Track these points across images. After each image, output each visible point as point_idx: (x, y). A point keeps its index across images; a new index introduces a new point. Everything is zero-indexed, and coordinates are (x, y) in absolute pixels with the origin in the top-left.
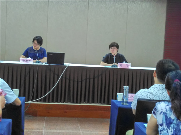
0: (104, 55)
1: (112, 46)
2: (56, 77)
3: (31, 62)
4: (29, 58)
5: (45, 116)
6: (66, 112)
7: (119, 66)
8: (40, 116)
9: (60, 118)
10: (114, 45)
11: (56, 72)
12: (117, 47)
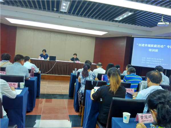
0: (71, 58)
1: (74, 54)
2: (52, 65)
3: (43, 59)
4: (42, 58)
6: (56, 78)
7: (76, 62)
8: (46, 79)
10: (75, 54)
11: (53, 63)
12: (76, 55)
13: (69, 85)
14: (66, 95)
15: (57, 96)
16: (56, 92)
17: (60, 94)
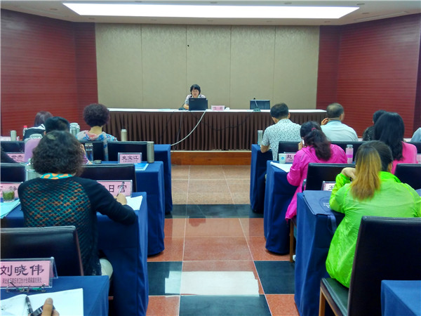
5: (189, 164)
6: (210, 160)
8: (184, 164)
9: (204, 166)
13: (249, 176)
14: (242, 206)
15: (218, 209)
16: (215, 199)
17: (227, 203)
